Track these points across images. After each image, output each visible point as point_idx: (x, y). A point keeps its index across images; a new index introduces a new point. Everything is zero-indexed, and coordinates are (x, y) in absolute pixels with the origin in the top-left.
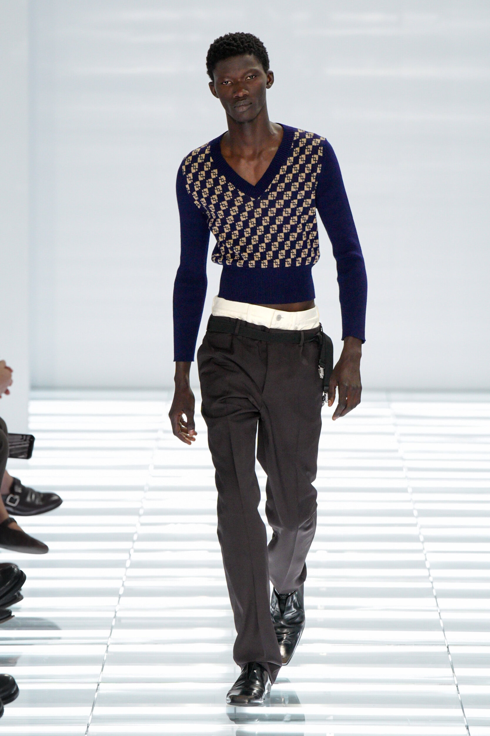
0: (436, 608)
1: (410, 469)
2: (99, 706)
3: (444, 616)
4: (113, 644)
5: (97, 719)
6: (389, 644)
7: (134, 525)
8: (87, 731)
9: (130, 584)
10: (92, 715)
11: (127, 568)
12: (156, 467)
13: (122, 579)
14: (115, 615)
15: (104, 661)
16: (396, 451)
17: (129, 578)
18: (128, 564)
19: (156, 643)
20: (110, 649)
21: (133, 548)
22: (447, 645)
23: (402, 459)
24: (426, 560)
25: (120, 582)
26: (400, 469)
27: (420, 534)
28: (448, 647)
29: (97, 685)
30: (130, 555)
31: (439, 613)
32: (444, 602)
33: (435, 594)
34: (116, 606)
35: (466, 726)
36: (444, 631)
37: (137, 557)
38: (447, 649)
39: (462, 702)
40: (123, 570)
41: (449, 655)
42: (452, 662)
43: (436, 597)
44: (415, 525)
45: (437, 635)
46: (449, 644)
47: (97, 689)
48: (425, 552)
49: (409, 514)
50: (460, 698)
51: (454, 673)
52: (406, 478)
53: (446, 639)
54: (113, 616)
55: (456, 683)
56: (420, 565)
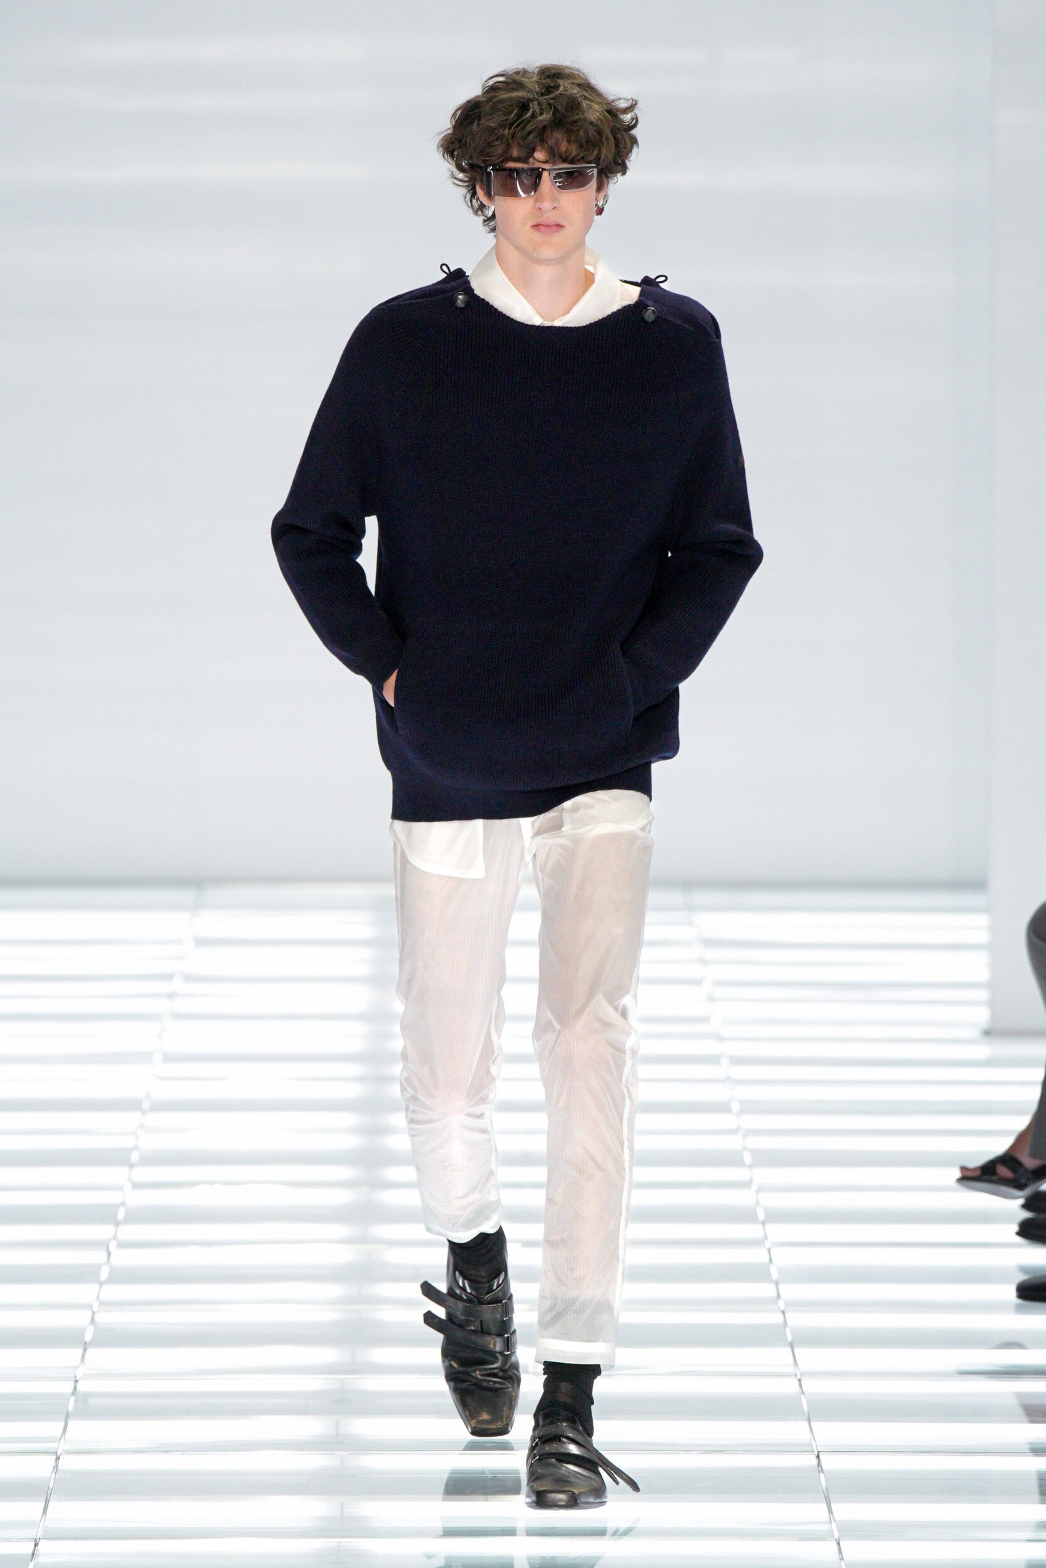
0: (792, 1370)
1: (736, 1061)
3: (810, 1386)
4: (69, 1452)
6: (687, 1449)
7: (120, 1188)
9: (108, 1318)
11: (101, 1284)
12: (169, 1058)
13: (89, 1306)
14: (75, 1388)
15: (49, 1492)
16: (705, 1020)
17: (107, 1305)
18: (104, 1276)
19: (165, 1450)
20: (62, 1465)
21: (115, 1237)
22: (816, 1453)
23: (720, 1038)
24: (771, 1261)
25: (87, 1314)
26: (714, 1060)
27: (758, 1203)
28: (818, 1457)
29: (33, 1544)
30: (109, 1253)
31: (800, 1380)
32: (811, 1358)
34: (78, 1367)
36: (809, 1421)
37: (123, 1258)
38: (815, 1462)
40: (95, 1287)
41: (822, 1475)
42: (827, 1490)
43: (792, 1346)
44: (746, 1185)
45: (794, 1431)
46: (819, 1450)
47: (33, 1554)
48: (768, 1244)
49: (733, 1159)
51: (832, 1513)
52: (728, 1079)
53: (815, 1440)
54: (70, 1389)
55: (836, 1535)
56: (758, 1273)
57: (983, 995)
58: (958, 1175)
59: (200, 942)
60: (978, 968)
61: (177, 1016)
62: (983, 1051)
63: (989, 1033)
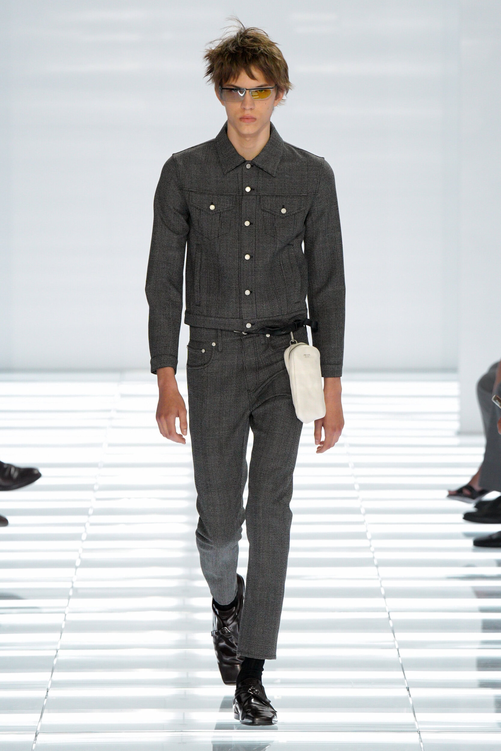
0: (377, 577)
2: (58, 672)
3: (385, 584)
4: (70, 613)
5: (56, 684)
7: (90, 500)
8: (47, 695)
9: (86, 556)
10: (52, 680)
11: (83, 541)
12: (110, 445)
13: (77, 551)
15: (62, 629)
17: (85, 550)
18: (84, 537)
19: (111, 611)
20: (67, 618)
21: (88, 522)
24: (367, 531)
25: (77, 554)
26: (342, 445)
27: (361, 506)
28: (389, 613)
29: (56, 651)
30: (86, 529)
31: (380, 581)
32: (385, 571)
33: (376, 563)
34: (73, 576)
35: (407, 688)
36: (385, 598)
37: (92, 530)
38: (387, 616)
39: (404, 666)
40: (80, 542)
41: (390, 621)
42: (393, 627)
43: (377, 566)
44: (356, 498)
45: (378, 602)
46: (389, 611)
47: (56, 656)
48: (365, 524)
49: (351, 487)
50: (401, 662)
51: (395, 637)
53: (387, 606)
54: (71, 586)
55: (397, 647)
56: (362, 536)
57: (456, 417)
58: (447, 493)
59: (123, 396)
60: (454, 405)
61: (114, 427)
62: (457, 441)
63: (460, 433)
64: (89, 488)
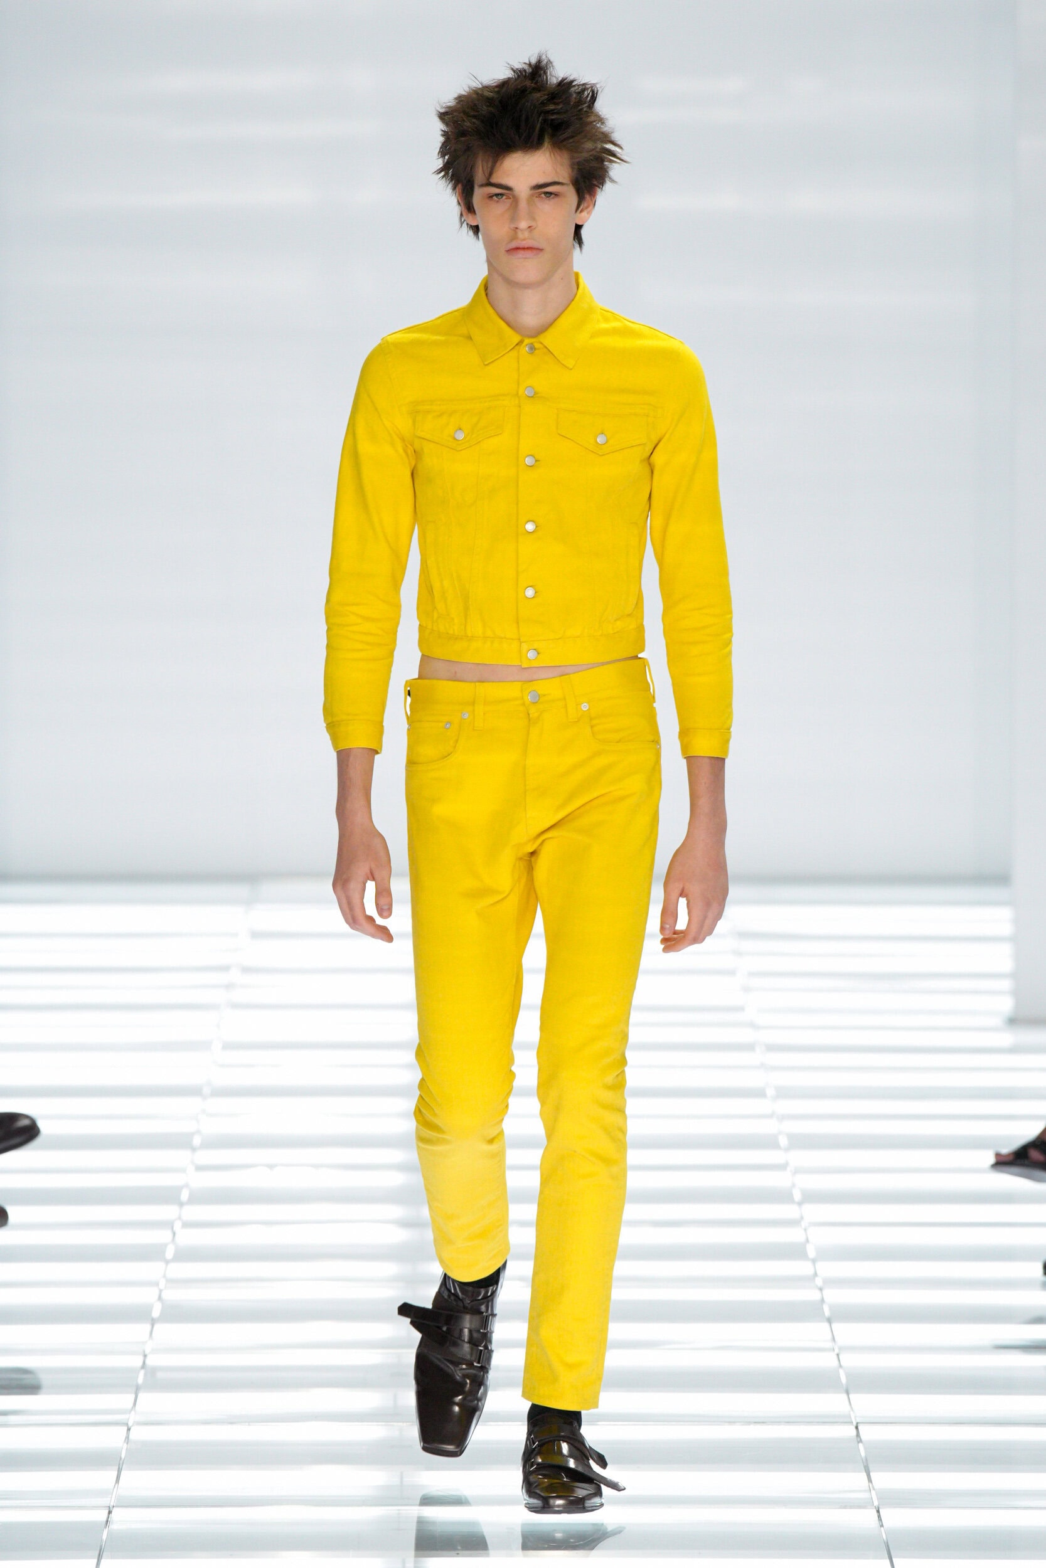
0: (829, 1345)
1: (771, 1048)
2: (112, 1557)
3: (848, 1360)
4: (139, 1424)
6: (731, 1421)
7: (183, 1170)
9: (173, 1295)
11: (167, 1262)
12: (228, 1046)
13: (157, 1284)
15: (121, 1462)
16: (740, 1009)
17: (174, 1282)
18: (170, 1253)
19: (232, 1421)
20: (133, 1436)
21: (180, 1218)
22: (855, 1424)
23: (753, 1025)
24: (807, 1241)
25: (154, 1292)
26: (749, 1047)
27: (794, 1185)
28: (857, 1428)
29: (107, 1511)
30: (174, 1234)
31: (838, 1355)
32: (847, 1332)
33: (827, 1313)
34: (146, 1342)
36: (848, 1393)
37: (188, 1238)
38: (854, 1432)
39: (891, 1548)
40: (161, 1265)
41: (860, 1445)
42: (866, 1460)
43: (829, 1321)
44: (783, 1167)
45: (832, 1402)
46: (858, 1421)
47: (107, 1521)
48: (804, 1224)
49: (769, 1143)
50: (884, 1537)
51: (871, 1482)
52: (763, 1066)
53: (853, 1410)
54: (140, 1364)
55: (876, 1503)
56: (796, 1252)
57: (1006, 984)
59: (256, 935)
60: (1002, 958)
61: (235, 1006)
62: (1007, 1038)
63: (1013, 1021)
64: (180, 1142)
